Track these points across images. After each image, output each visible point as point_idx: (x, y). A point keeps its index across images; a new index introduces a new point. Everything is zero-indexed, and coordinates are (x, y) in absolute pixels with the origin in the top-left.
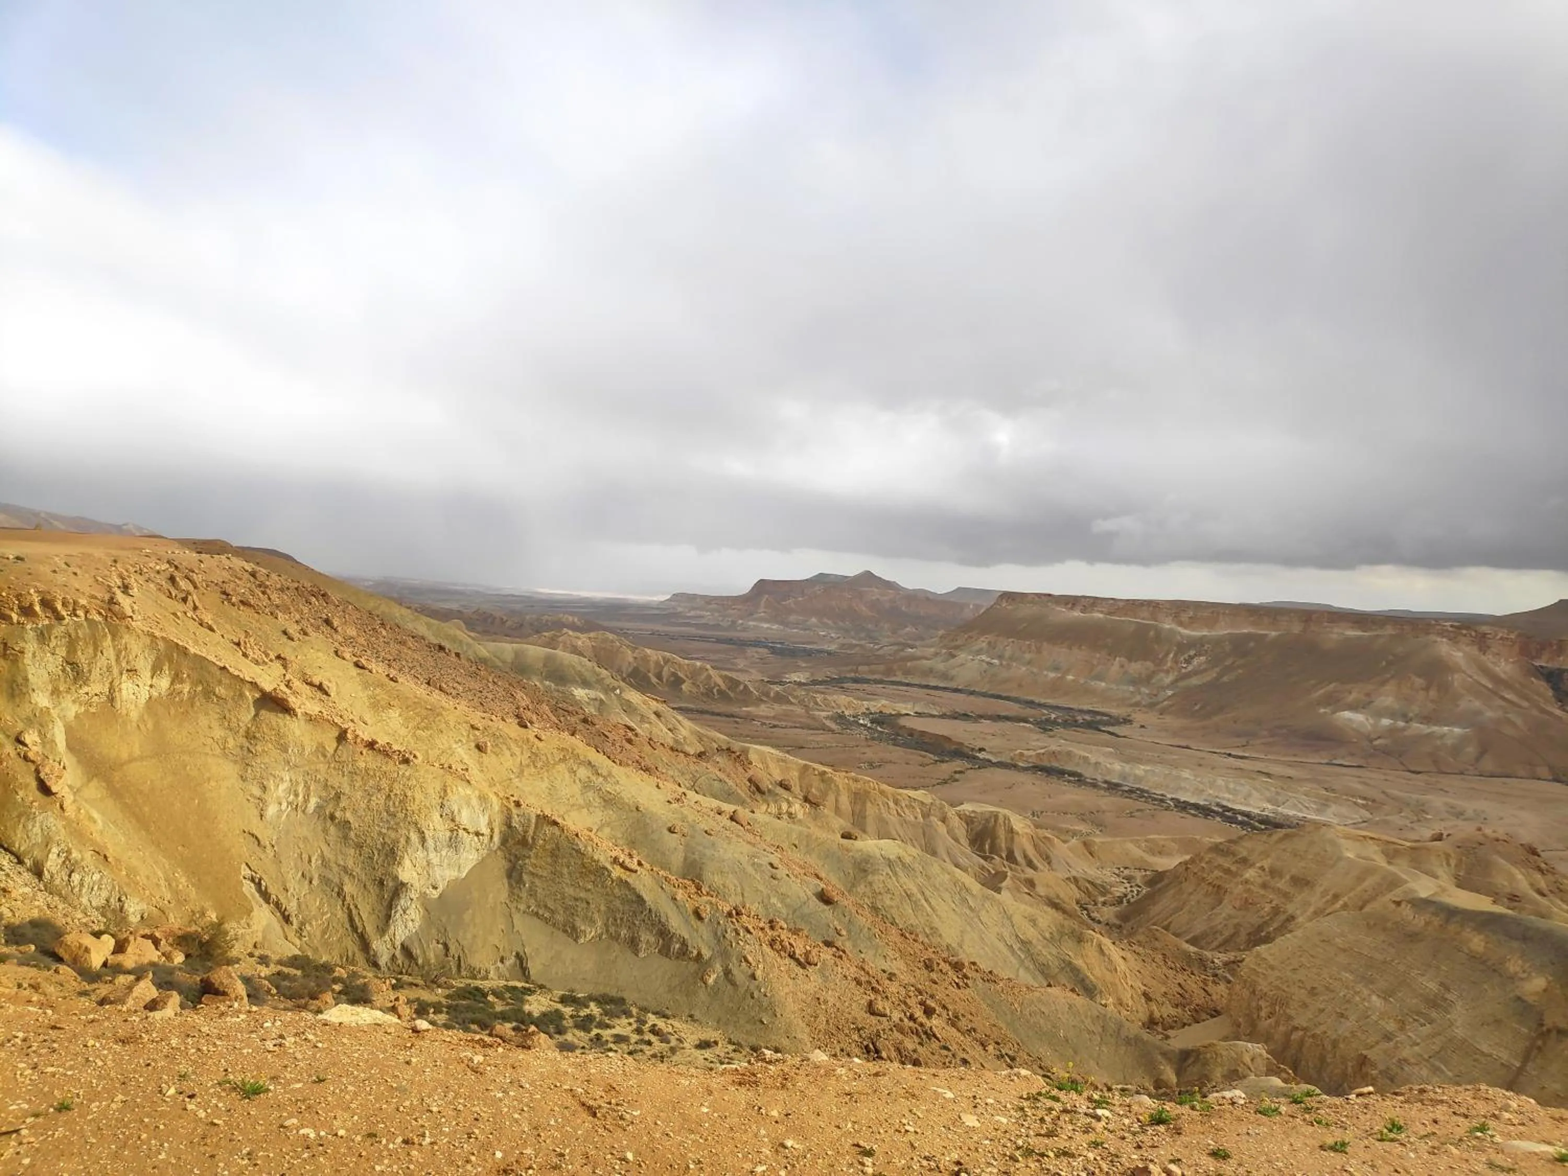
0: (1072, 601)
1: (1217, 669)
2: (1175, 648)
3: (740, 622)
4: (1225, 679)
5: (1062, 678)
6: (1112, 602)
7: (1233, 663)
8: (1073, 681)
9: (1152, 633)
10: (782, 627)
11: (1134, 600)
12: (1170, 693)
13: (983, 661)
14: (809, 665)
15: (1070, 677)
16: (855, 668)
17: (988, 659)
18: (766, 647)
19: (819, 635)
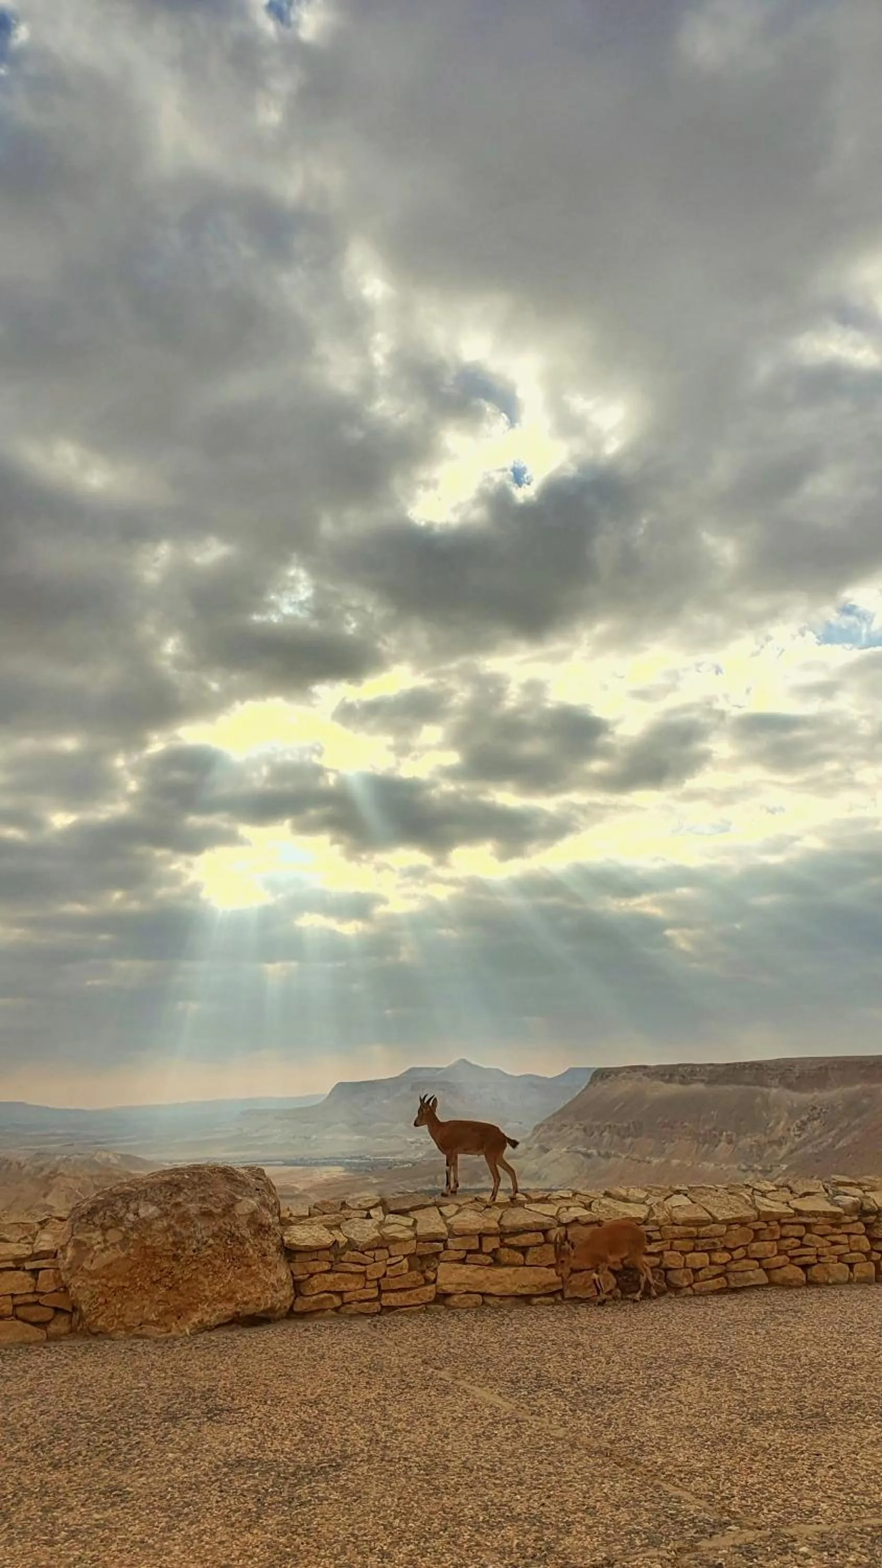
0: (667, 1073)
1: (833, 1133)
2: (786, 1114)
3: (314, 1137)
4: (842, 1144)
5: (667, 1162)
6: (711, 1068)
7: (849, 1124)
8: (679, 1165)
9: (758, 1100)
10: (363, 1137)
11: (735, 1064)
12: (784, 1167)
13: (579, 1152)
14: (382, 1180)
15: (675, 1162)
16: (433, 1177)
17: (584, 1150)
18: (340, 1164)
19: (406, 1142)
